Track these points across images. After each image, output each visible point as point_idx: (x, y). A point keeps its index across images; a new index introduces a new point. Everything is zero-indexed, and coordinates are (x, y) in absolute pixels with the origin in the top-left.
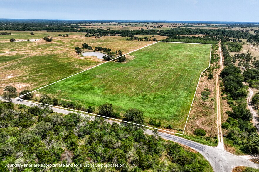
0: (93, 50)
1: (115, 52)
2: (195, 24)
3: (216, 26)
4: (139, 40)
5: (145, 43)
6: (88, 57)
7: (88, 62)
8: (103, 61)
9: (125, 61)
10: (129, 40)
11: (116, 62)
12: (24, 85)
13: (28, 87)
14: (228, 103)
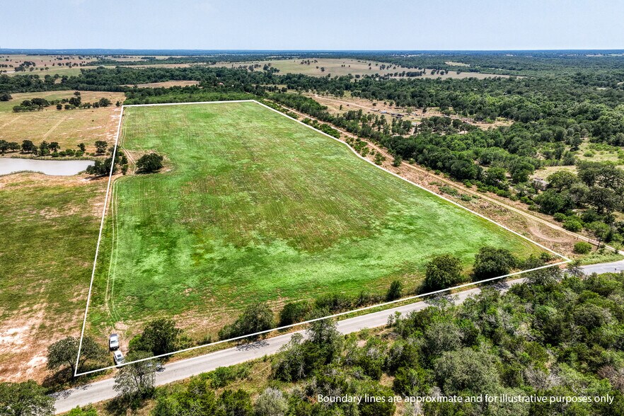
1: (78, 149)
2: (113, 56)
3: (171, 59)
4: (59, 108)
5: (94, 114)
6: (6, 178)
7: (51, 192)
8: (93, 179)
9: (160, 167)
10: (24, 110)
11: (137, 173)
12: (12, 331)
13: (42, 327)
14: (500, 195)
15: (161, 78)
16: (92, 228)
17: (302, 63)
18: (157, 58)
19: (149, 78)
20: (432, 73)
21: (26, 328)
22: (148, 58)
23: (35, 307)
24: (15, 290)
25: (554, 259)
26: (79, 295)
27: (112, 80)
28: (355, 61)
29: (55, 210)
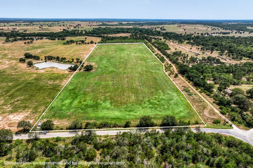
0: (42, 60)
1: (71, 60)
2: (108, 22)
3: (128, 23)
4: (77, 44)
5: (87, 47)
6: (47, 69)
7: (55, 75)
8: (70, 72)
9: (92, 69)
10: (66, 44)
11: (84, 71)
12: (20, 116)
13: (27, 116)
14: (207, 95)
15: (118, 32)
16: (58, 89)
17: (178, 26)
18: (124, 23)
19: (114, 32)
20: (236, 33)
21: (23, 116)
22: (120, 23)
23: (29, 110)
24: (27, 105)
25: (200, 124)
26: (41, 109)
27: (101, 33)
28: (203, 26)
29: (52, 81)
